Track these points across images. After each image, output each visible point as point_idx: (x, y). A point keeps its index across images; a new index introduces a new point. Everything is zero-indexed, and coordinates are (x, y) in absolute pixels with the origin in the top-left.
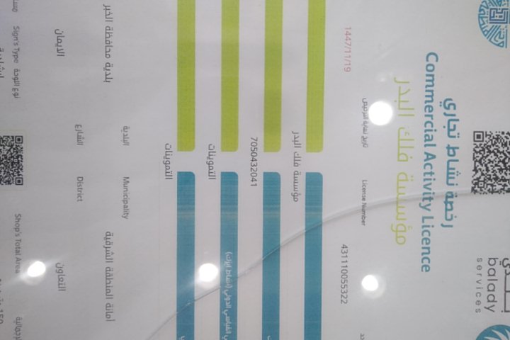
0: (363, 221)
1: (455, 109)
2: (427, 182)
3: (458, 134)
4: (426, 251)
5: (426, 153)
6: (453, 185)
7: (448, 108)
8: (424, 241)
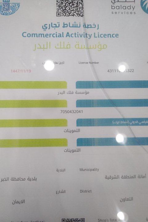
0: (97, 63)
1: (47, 25)
2: (79, 36)
3: (58, 23)
4: (109, 35)
5: (66, 37)
6: (80, 25)
7: (47, 27)
8: (105, 36)
